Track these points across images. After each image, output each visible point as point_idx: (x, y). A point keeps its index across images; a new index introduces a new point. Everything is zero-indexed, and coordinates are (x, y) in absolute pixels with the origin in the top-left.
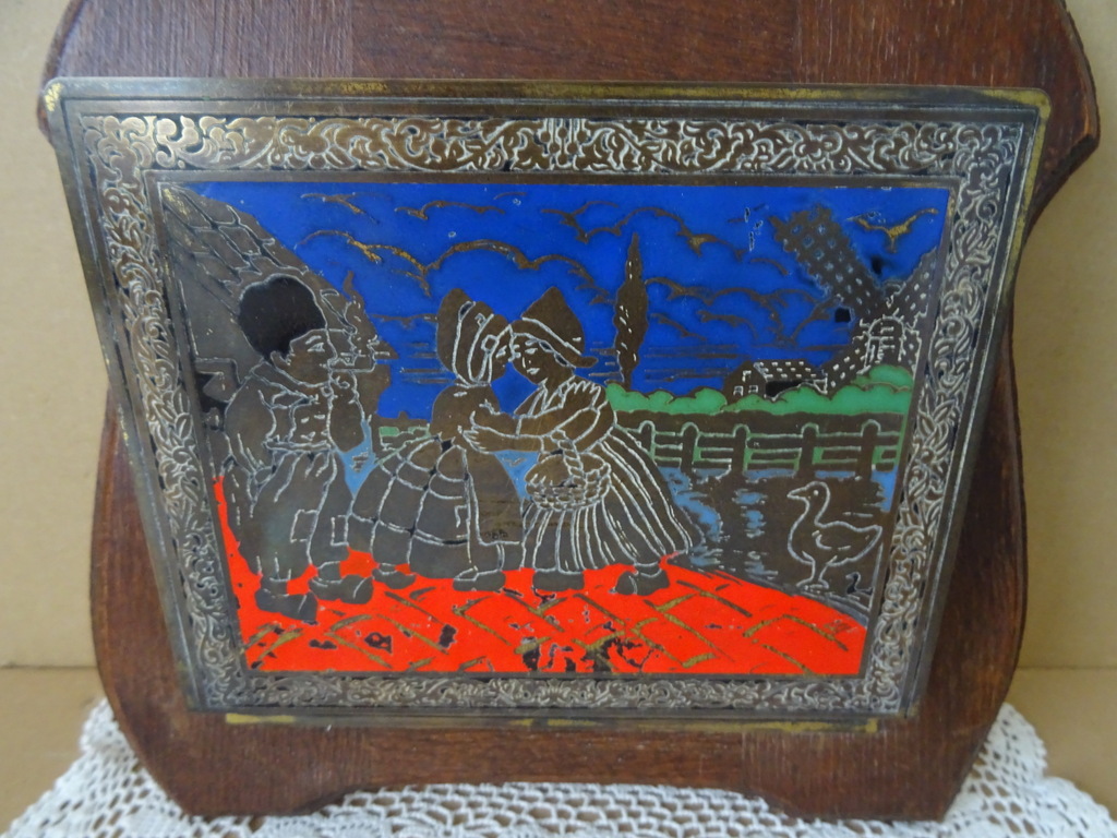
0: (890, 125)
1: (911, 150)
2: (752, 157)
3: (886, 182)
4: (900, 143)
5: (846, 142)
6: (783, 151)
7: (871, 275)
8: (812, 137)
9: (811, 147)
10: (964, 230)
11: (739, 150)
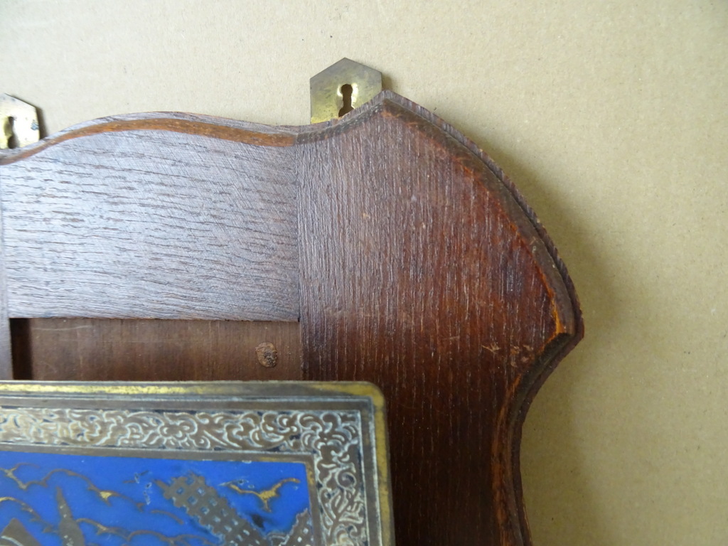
0: (234, 413)
1: (259, 432)
2: (128, 435)
3: (245, 457)
4: (248, 428)
5: (200, 426)
6: (151, 432)
7: (255, 528)
8: (171, 422)
9: (172, 430)
10: (329, 496)
11: (116, 430)
